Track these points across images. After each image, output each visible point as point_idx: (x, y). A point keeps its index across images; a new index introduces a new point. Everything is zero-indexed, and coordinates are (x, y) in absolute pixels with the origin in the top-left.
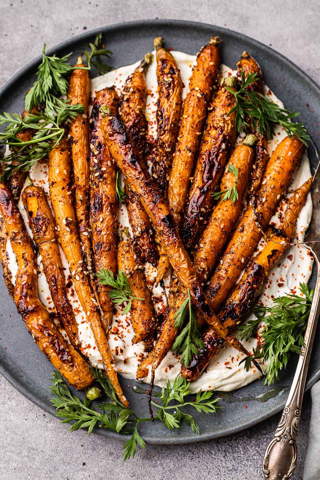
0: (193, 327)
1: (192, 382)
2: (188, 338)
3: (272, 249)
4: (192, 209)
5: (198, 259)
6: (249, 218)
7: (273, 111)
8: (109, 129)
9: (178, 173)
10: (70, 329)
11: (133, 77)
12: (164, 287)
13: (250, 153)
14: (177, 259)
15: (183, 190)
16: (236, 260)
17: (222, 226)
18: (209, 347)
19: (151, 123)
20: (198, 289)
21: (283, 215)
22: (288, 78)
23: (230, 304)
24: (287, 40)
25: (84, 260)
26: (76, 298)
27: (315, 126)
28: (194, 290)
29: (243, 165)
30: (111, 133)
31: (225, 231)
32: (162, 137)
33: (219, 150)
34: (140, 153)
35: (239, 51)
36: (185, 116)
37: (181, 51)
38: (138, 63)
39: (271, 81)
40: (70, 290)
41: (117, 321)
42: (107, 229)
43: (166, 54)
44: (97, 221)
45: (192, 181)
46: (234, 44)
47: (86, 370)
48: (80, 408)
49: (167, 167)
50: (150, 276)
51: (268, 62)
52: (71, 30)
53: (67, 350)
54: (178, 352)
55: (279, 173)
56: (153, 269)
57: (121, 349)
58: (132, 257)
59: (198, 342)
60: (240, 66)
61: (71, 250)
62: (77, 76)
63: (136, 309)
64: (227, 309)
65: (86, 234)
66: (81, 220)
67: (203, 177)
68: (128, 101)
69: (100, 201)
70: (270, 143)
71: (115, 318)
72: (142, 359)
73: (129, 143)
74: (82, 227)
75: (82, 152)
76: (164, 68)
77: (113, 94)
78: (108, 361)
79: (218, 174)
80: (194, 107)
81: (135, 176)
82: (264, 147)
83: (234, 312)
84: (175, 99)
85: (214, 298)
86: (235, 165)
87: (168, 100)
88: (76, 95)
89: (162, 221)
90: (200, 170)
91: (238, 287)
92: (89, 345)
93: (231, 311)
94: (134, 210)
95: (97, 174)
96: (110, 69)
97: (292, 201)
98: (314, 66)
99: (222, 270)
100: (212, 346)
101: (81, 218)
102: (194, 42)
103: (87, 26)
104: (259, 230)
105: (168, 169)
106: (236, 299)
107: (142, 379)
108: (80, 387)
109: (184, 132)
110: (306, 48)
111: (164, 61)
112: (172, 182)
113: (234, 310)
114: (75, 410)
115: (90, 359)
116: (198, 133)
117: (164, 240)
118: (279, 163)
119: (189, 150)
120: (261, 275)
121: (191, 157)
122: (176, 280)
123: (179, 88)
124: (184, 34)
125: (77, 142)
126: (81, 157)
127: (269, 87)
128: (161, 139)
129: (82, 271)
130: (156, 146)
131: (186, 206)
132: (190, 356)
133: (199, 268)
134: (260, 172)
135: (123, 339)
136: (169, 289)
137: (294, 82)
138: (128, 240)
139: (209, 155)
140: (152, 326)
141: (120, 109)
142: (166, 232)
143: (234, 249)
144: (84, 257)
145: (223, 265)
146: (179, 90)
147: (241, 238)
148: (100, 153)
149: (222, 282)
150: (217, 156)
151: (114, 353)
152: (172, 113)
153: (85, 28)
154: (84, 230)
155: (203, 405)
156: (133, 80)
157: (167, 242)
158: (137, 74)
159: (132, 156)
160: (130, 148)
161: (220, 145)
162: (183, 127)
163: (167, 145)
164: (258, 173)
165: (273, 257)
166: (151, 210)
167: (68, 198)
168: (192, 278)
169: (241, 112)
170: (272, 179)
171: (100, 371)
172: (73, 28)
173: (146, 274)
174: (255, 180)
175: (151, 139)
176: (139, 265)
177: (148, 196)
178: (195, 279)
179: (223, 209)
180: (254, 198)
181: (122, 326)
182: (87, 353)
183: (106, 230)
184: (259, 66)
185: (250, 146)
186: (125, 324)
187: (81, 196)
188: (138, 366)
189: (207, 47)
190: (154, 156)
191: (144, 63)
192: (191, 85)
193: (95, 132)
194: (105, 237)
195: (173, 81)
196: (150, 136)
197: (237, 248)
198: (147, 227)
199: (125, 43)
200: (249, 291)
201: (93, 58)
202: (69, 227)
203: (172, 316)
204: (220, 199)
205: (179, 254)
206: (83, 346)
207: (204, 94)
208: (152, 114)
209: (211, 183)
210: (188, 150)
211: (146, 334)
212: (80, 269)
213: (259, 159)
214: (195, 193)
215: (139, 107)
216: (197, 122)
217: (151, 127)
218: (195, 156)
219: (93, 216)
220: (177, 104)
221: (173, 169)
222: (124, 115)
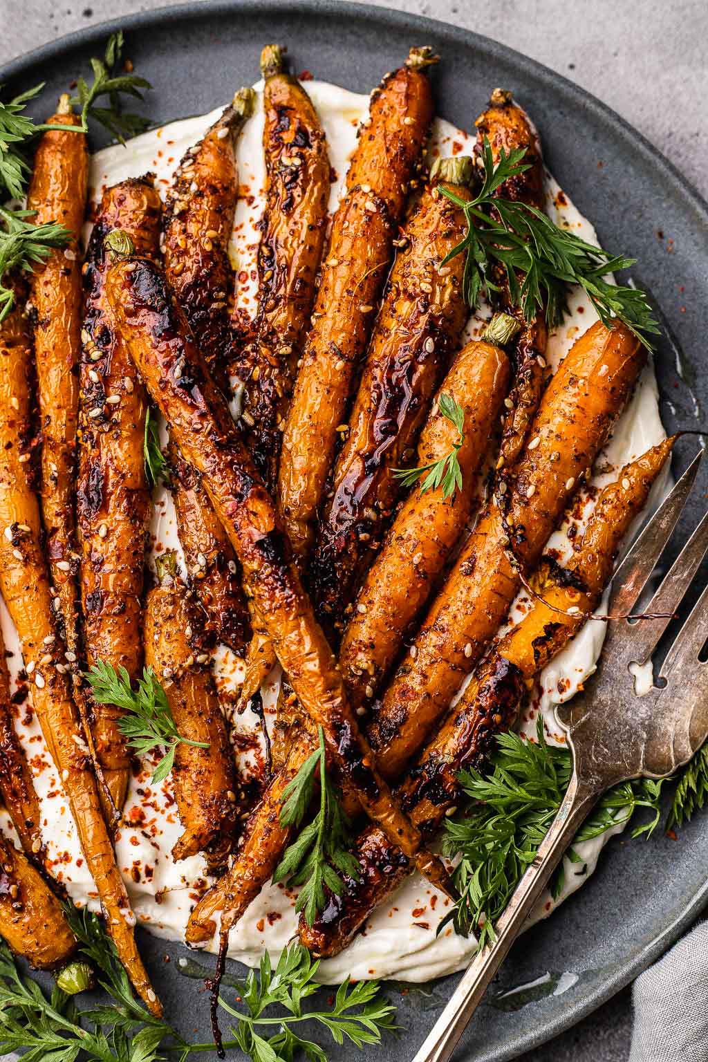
0: (331, 823)
1: (326, 958)
2: (317, 851)
3: (546, 622)
4: (342, 510)
5: (350, 645)
6: (489, 539)
7: (566, 252)
8: (126, 297)
9: (306, 414)
10: (19, 812)
11: (200, 152)
12: (261, 713)
13: (500, 365)
14: (293, 648)
15: (318, 461)
16: (449, 649)
17: (416, 560)
18: (372, 873)
19: (244, 277)
20: (345, 728)
21: (582, 531)
22: (612, 161)
23: (431, 761)
24: (616, 54)
25: (57, 635)
26: (38, 730)
27: (677, 291)
28: (336, 728)
29: (478, 400)
30: (132, 307)
31: (425, 573)
32: (270, 316)
33: (416, 356)
34: (208, 360)
35: (484, 83)
36: (332, 262)
37: (333, 83)
38: (217, 114)
39: (565, 167)
40: (22, 709)
41: (140, 792)
42: (119, 557)
43: (290, 93)
44: (92, 536)
45: (342, 434)
46: (473, 65)
47: (56, 921)
48: (39, 1014)
49: (280, 395)
50: (229, 680)
51: (559, 116)
52: (52, 16)
53: (7, 868)
54: (292, 883)
55: (573, 422)
56: (235, 662)
57: (147, 867)
58: (182, 632)
59: (341, 860)
60: (484, 129)
61: (26, 608)
62: (53, 148)
63: (186, 768)
64: (422, 778)
65: (64, 565)
66: (55, 530)
67: (371, 427)
68: (183, 216)
69: (101, 484)
70: (555, 335)
71: (135, 784)
72: (201, 892)
73: (178, 336)
74: (54, 548)
75: (61, 351)
76: (283, 130)
77: (144, 198)
78: (111, 899)
79: (412, 420)
80: (355, 238)
81: (190, 423)
82: (539, 349)
83: (441, 785)
84: (308, 214)
85: (389, 745)
86: (457, 398)
87: (289, 215)
88: (49, 197)
89: (255, 547)
90: (366, 406)
91: (454, 717)
92: (66, 854)
93: (431, 782)
94: (192, 507)
95: (96, 412)
96: (143, 127)
97: (611, 496)
98: (685, 125)
99: (413, 674)
100: (379, 870)
101: (53, 525)
102: (366, 58)
103: (94, 8)
104: (515, 571)
105: (283, 402)
106: (446, 751)
107: (201, 944)
108: (40, 962)
109: (327, 304)
110: (665, 77)
111: (282, 111)
112: (291, 436)
113: (439, 779)
114: (23, 1021)
115: (68, 888)
116: (363, 309)
117: (260, 596)
118: (575, 395)
119: (340, 354)
120: (514, 690)
121: (344, 372)
122: (293, 696)
123: (319, 184)
124: (342, 36)
125: (48, 324)
126: (57, 363)
127: (559, 184)
128: (266, 321)
129: (52, 663)
130: (253, 339)
131: (324, 501)
132: (321, 896)
133: (353, 668)
134: (523, 418)
135: (154, 840)
136: (275, 717)
137: (626, 171)
138: (172, 586)
139: (391, 368)
140: (227, 814)
141: (162, 236)
142: (267, 577)
143: (445, 620)
144: (57, 626)
145: (415, 660)
146: (319, 190)
147: (465, 592)
148: (104, 355)
149: (413, 706)
150: (411, 371)
151: (129, 877)
152: (298, 253)
153: (88, 13)
154: (59, 556)
155: (351, 1021)
156: (200, 159)
157: (268, 603)
158: (212, 144)
159: (184, 372)
160: (180, 350)
161: (420, 344)
162: (326, 289)
163: (282, 338)
164: (517, 418)
165: (548, 643)
166: (230, 516)
167: (21, 470)
168: (332, 698)
169: (480, 255)
170: (552, 435)
171: (94, 920)
172: (57, 12)
173: (218, 675)
174: (509, 437)
175: (241, 320)
176: (199, 654)
177: (224, 478)
178: (338, 700)
179: (421, 514)
180: (503, 487)
181: (153, 805)
182: (60, 874)
183: (114, 559)
184: (533, 130)
185: (501, 346)
186: (161, 801)
187: (54, 467)
188: (192, 910)
189: (399, 76)
190: (248, 364)
191: (232, 113)
192: (351, 175)
193: (93, 298)
194: (112, 577)
195: (304, 166)
196: (240, 310)
197: (455, 617)
198: (223, 554)
199: (187, 58)
200: (480, 731)
201: (98, 99)
202: (21, 549)
203: (276, 793)
204: (416, 485)
205: (300, 634)
206: (52, 856)
207: (383, 202)
208: (247, 253)
209: (393, 443)
210: (335, 354)
211: (210, 834)
212: (47, 658)
213: (522, 381)
214: (351, 469)
215: (211, 233)
216: (363, 278)
217: (244, 286)
218: (354, 369)
219: (85, 522)
220: (312, 228)
221: (296, 403)
222: (173, 256)
